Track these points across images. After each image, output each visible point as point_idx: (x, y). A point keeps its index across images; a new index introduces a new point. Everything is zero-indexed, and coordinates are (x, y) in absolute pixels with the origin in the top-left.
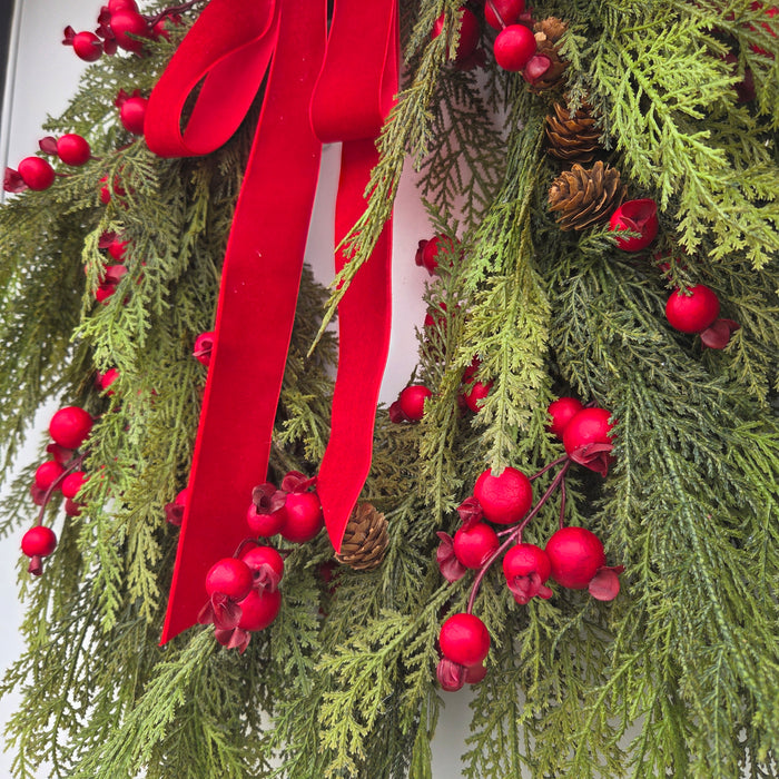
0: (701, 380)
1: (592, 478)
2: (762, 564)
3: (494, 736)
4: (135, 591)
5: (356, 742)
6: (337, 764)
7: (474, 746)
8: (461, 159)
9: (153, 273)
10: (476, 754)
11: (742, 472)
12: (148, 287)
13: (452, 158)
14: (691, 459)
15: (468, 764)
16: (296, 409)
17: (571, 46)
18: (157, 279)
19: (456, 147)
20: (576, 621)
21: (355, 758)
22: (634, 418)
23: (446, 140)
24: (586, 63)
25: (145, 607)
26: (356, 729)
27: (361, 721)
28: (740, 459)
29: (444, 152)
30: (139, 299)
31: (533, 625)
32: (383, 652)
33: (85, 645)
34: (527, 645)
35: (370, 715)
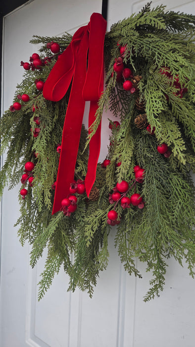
0: (164, 164)
1: (140, 183)
2: (172, 203)
3: (121, 235)
4: (46, 203)
5: (92, 235)
6: (88, 238)
7: (117, 237)
8: (120, 103)
9: (47, 130)
10: (117, 238)
11: (170, 184)
12: (46, 134)
13: (118, 102)
14: (160, 181)
15: (116, 240)
16: (80, 164)
17: (140, 86)
18: (47, 132)
19: (118, 100)
20: (137, 212)
21: (92, 237)
22: (148, 172)
23: (116, 97)
24: (143, 90)
25: (48, 207)
26: (92, 232)
27: (93, 231)
28: (170, 181)
29: (116, 101)
30: (44, 137)
31: (128, 213)
32: (97, 218)
33: (35, 215)
34: (127, 217)
35: (95, 229)
